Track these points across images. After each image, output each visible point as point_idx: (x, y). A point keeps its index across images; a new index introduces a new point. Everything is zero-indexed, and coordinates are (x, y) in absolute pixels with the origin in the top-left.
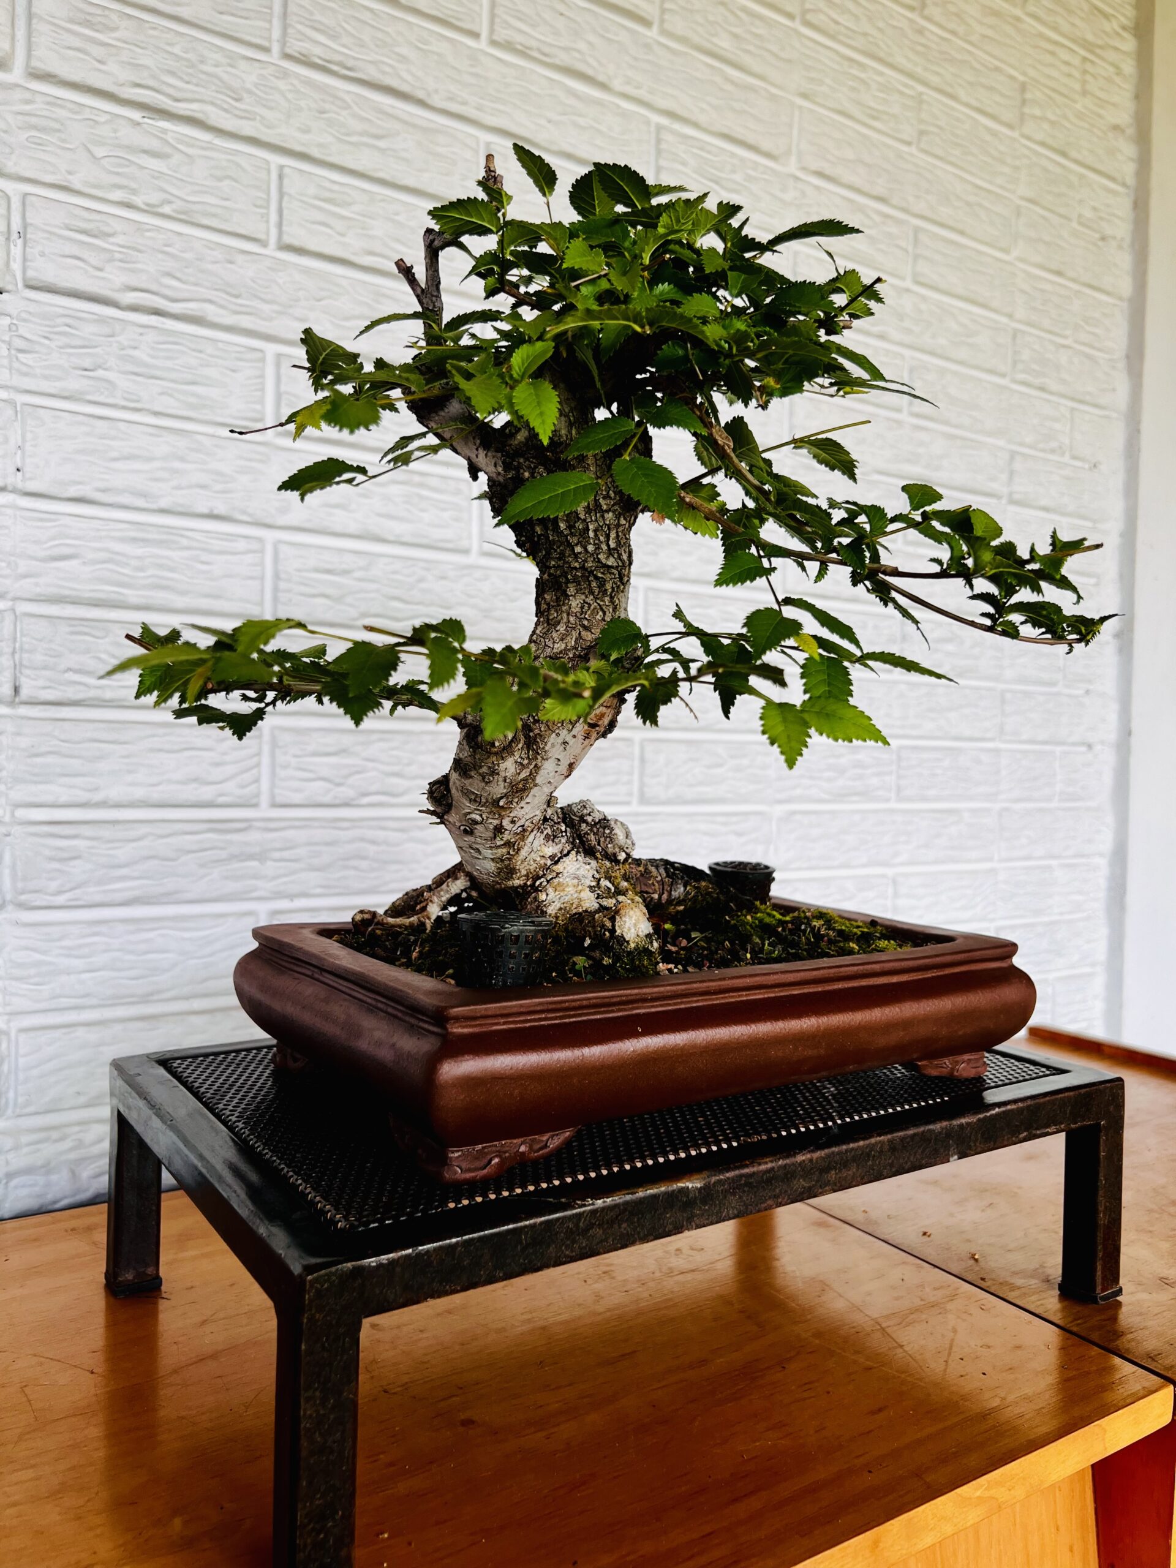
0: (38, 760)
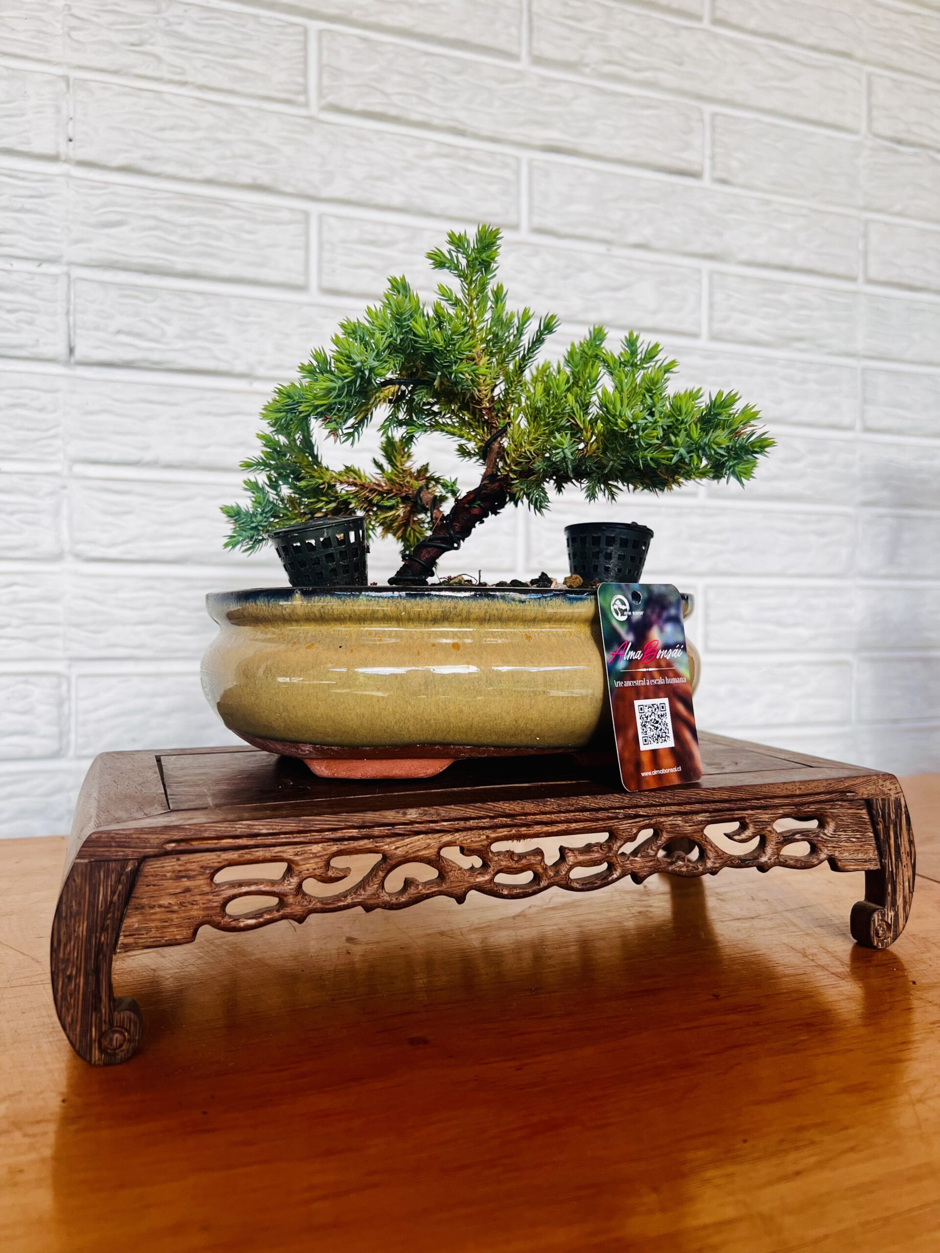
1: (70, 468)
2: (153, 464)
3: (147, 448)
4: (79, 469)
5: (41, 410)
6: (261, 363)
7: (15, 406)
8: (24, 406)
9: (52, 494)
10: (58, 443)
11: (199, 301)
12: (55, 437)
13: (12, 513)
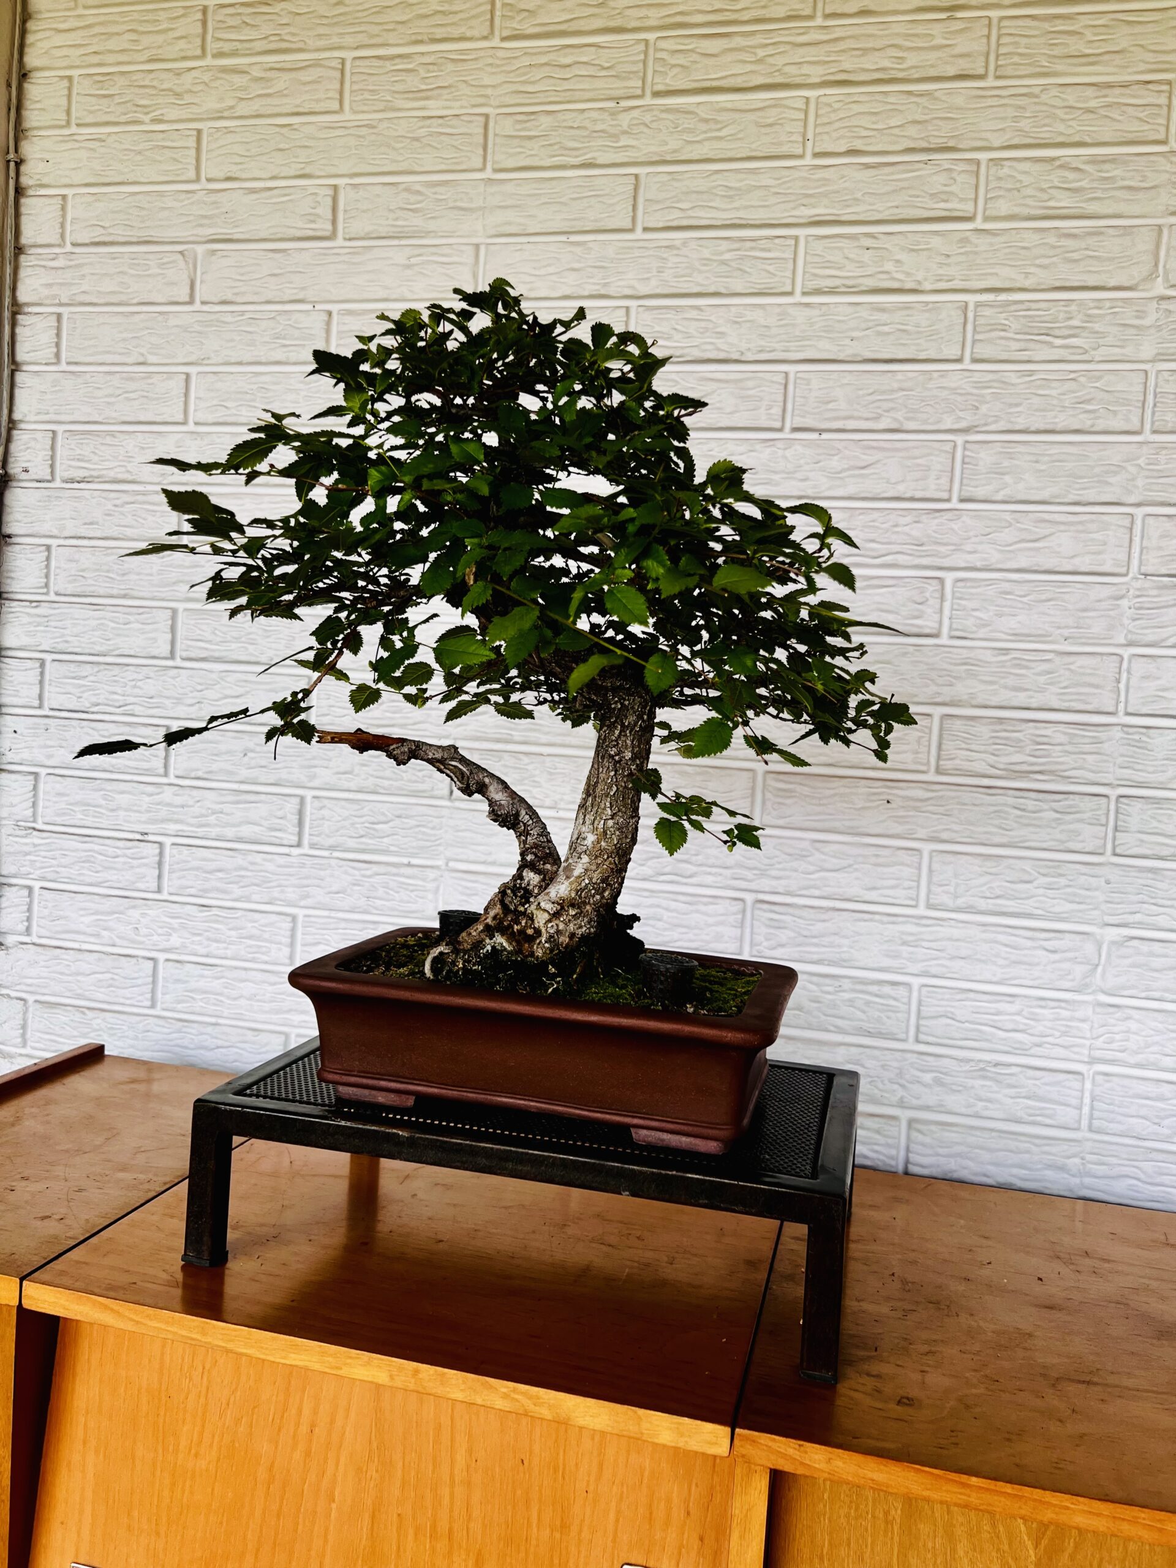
0: (460, 834)
1: (447, 864)
2: (493, 863)
3: (490, 854)
4: (452, 864)
5: (433, 828)
6: (562, 800)
7: (418, 826)
8: (423, 826)
9: (435, 880)
10: (441, 848)
11: (526, 760)
12: (439, 845)
13: (412, 891)
